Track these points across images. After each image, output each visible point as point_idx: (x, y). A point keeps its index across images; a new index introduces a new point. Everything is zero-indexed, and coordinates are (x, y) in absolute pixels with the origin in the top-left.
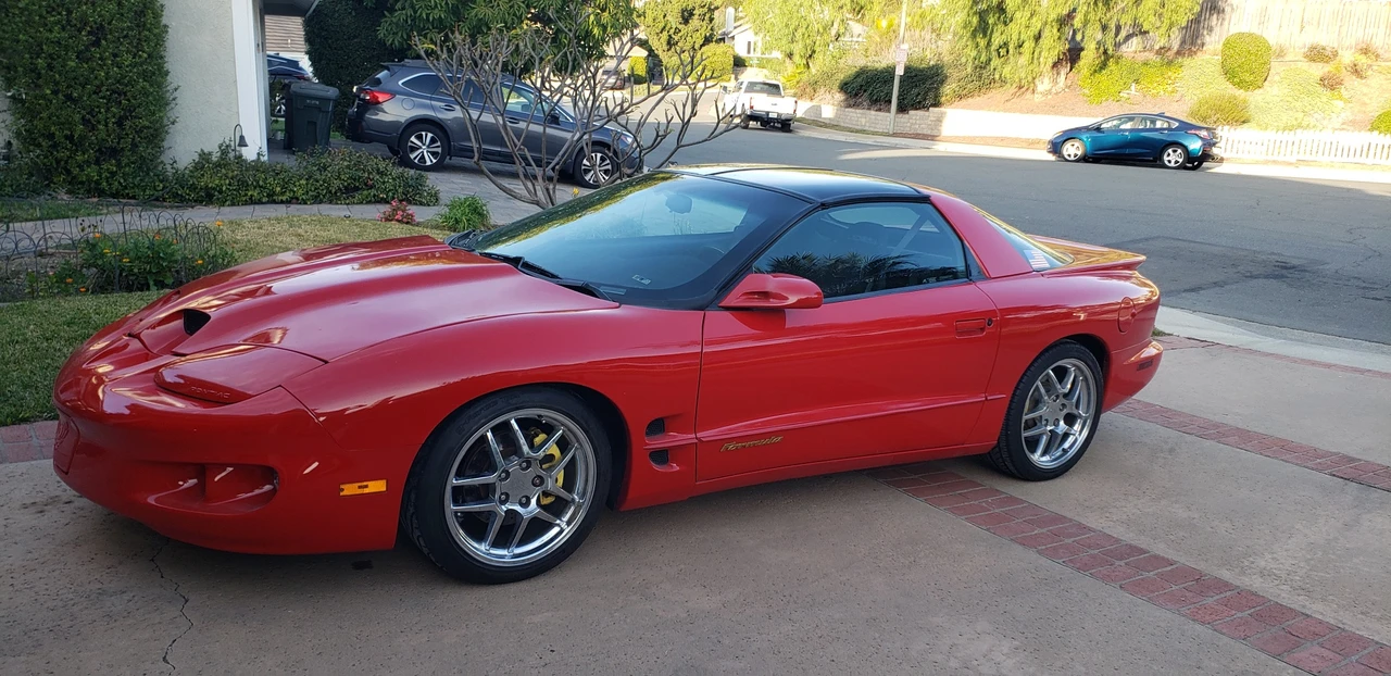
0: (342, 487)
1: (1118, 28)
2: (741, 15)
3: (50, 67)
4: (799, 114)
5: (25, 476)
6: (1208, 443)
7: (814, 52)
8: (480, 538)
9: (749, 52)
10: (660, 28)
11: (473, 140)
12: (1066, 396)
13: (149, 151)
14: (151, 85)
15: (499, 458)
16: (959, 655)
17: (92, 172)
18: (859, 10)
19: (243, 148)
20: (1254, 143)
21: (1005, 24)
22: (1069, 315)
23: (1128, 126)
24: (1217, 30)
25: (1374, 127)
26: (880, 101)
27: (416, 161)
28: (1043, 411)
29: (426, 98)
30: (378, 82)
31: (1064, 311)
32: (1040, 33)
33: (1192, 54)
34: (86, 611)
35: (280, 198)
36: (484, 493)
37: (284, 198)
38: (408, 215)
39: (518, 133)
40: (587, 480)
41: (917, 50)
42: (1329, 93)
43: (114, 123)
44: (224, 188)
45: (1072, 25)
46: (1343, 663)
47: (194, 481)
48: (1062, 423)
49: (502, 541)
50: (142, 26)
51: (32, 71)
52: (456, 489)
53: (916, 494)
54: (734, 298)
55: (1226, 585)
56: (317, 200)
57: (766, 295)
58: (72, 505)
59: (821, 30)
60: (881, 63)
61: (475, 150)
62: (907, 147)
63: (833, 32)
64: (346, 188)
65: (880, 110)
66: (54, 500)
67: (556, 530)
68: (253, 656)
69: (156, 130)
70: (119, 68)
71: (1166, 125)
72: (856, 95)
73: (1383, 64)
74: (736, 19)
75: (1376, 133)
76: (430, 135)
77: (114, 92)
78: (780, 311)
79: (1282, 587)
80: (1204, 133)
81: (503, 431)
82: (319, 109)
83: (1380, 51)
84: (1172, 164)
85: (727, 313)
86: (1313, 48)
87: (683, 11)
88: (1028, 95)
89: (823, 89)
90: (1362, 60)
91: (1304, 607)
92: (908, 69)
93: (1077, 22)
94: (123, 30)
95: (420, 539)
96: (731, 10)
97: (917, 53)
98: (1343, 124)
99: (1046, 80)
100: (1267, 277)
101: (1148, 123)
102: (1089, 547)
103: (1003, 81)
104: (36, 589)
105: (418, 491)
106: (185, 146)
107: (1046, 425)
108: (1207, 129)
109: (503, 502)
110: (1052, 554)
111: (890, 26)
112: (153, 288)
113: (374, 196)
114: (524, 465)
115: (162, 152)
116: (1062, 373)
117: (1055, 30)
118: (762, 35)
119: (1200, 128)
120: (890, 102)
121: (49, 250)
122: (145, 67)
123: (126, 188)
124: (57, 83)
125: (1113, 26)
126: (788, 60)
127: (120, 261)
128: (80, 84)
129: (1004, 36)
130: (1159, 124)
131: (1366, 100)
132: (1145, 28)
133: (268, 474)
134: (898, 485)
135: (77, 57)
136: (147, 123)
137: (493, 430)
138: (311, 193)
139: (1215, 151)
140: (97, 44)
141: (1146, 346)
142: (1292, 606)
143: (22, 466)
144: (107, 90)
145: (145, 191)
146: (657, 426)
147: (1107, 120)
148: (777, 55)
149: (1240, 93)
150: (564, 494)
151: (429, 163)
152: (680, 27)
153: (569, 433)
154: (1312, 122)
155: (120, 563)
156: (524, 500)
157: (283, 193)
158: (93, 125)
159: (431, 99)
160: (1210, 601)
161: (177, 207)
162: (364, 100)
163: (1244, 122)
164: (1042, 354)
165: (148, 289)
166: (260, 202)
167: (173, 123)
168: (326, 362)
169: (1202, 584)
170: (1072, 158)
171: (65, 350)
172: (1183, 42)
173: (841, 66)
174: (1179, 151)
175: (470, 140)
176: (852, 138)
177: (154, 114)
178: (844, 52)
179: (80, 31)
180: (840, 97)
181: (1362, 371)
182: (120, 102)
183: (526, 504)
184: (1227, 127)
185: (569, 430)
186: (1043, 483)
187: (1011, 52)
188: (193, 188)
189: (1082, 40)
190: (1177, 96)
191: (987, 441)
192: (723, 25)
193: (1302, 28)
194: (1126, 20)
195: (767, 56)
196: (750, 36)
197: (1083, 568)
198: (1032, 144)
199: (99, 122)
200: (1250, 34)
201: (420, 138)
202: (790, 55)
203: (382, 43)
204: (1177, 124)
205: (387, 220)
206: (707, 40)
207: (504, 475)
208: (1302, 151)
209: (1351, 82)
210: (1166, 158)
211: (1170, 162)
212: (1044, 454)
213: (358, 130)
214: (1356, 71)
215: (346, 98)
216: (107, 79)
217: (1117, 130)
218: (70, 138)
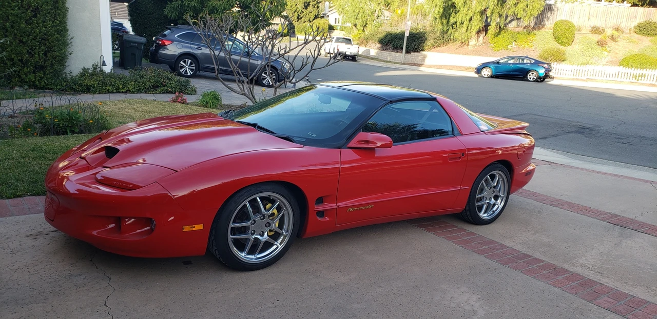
0: (184, 227)
1: (507, 16)
2: (331, 5)
3: (12, 27)
4: (360, 53)
5: (24, 222)
6: (555, 208)
7: (367, 24)
8: (242, 250)
9: (336, 23)
10: (294, 11)
11: (215, 65)
12: (494, 187)
13: (59, 67)
14: (61, 36)
15: (251, 214)
16: (455, 302)
17: (31, 77)
18: (388, 5)
19: (104, 67)
20: (568, 71)
21: (456, 13)
22: (494, 152)
23: (511, 61)
24: (551, 19)
25: (621, 63)
26: (398, 48)
27: (183, 73)
28: (485, 194)
29: (189, 43)
30: (165, 35)
31: (492, 149)
32: (471, 18)
33: (539, 29)
34: (65, 284)
35: (122, 90)
36: (244, 230)
37: (124, 91)
38: (183, 99)
39: (236, 62)
40: (289, 225)
41: (414, 24)
42: (601, 48)
43: (42, 54)
44: (95, 86)
45: (486, 15)
46: (618, 304)
47: (113, 225)
48: (493, 199)
49: (251, 252)
50: (56, 8)
51: (3, 28)
52: (232, 228)
53: (430, 231)
54: (353, 143)
55: (566, 271)
56: (139, 91)
57: (367, 142)
58: (49, 236)
59: (370, 14)
60: (397, 30)
61: (216, 69)
62: (410, 70)
63: (376, 15)
64: (153, 86)
65: (397, 52)
66: (40, 233)
67: (275, 247)
68: (145, 303)
69: (62, 57)
70: (46, 28)
71: (528, 62)
72: (387, 45)
73: (625, 35)
74: (330, 7)
75: (622, 67)
76: (190, 61)
77: (43, 39)
78: (373, 149)
79: (590, 272)
80: (546, 66)
81: (253, 203)
82: (137, 47)
83: (624, 30)
84: (532, 80)
85: (350, 150)
86: (594, 28)
87: (305, 3)
88: (466, 47)
89: (371, 42)
90: (616, 33)
91: (600, 280)
92: (411, 34)
93: (489, 13)
94: (48, 10)
95: (216, 251)
96: (327, 3)
97: (415, 25)
98: (607, 62)
99: (474, 40)
100: (576, 133)
101: (521, 60)
102: (507, 254)
103: (455, 40)
104: (41, 274)
105: (217, 230)
106: (76, 64)
107: (486, 200)
108: (547, 64)
109: (253, 234)
110: (491, 257)
111: (402, 12)
112: (69, 133)
113: (166, 90)
114: (262, 217)
115: (64, 68)
116: (493, 177)
117: (479, 17)
118: (342, 15)
119: (544, 63)
120: (402, 48)
121: (15, 115)
122: (58, 27)
123: (47, 85)
124: (15, 35)
125: (504, 15)
126: (354, 28)
127: (54, 120)
128: (27, 35)
129: (455, 19)
130: (525, 61)
131: (617, 51)
132: (519, 16)
133: (149, 221)
134: (421, 227)
135: (26, 22)
136: (58, 54)
137: (249, 202)
138: (136, 88)
139: (551, 74)
140: (35, 16)
141: (529, 165)
142: (595, 280)
143: (22, 217)
144: (40, 38)
145: (57, 86)
146: (320, 201)
147: (502, 59)
148: (349, 25)
149: (562, 48)
150: (278, 230)
151: (189, 74)
152: (303, 10)
153: (281, 203)
154: (594, 61)
155: (77, 262)
156: (261, 233)
157: (123, 88)
158: (33, 55)
159: (190, 44)
160: (560, 278)
161: (73, 94)
162: (158, 44)
163: (563, 61)
164: (485, 168)
165: (67, 134)
166: (112, 92)
167: (70, 54)
168: (176, 171)
169: (557, 271)
170: (486, 76)
171: (33, 163)
172: (536, 23)
173: (379, 31)
174: (535, 73)
175: (213, 64)
176: (385, 65)
177: (62, 50)
178: (381, 24)
179: (27, 10)
180: (379, 45)
181: (619, 176)
182: (46, 44)
183: (262, 235)
184: (556, 63)
185: (282, 202)
186: (484, 226)
187: (458, 26)
188: (80, 85)
189: (490, 21)
190: (533, 48)
191: (460, 207)
192: (324, 10)
193: (589, 18)
194: (510, 12)
195: (344, 25)
196: (336, 15)
197: (505, 264)
198: (467, 69)
199: (35, 53)
200: (566, 21)
201: (185, 62)
202: (355, 25)
203: (166, 16)
204: (534, 61)
205: (174, 101)
206: (316, 17)
207: (253, 222)
208: (589, 74)
209: (611, 44)
210: (529, 77)
211: (530, 78)
212: (485, 213)
213: (155, 57)
214: (613, 38)
215: (150, 43)
216: (40, 33)
217: (506, 63)
218: (21, 61)
